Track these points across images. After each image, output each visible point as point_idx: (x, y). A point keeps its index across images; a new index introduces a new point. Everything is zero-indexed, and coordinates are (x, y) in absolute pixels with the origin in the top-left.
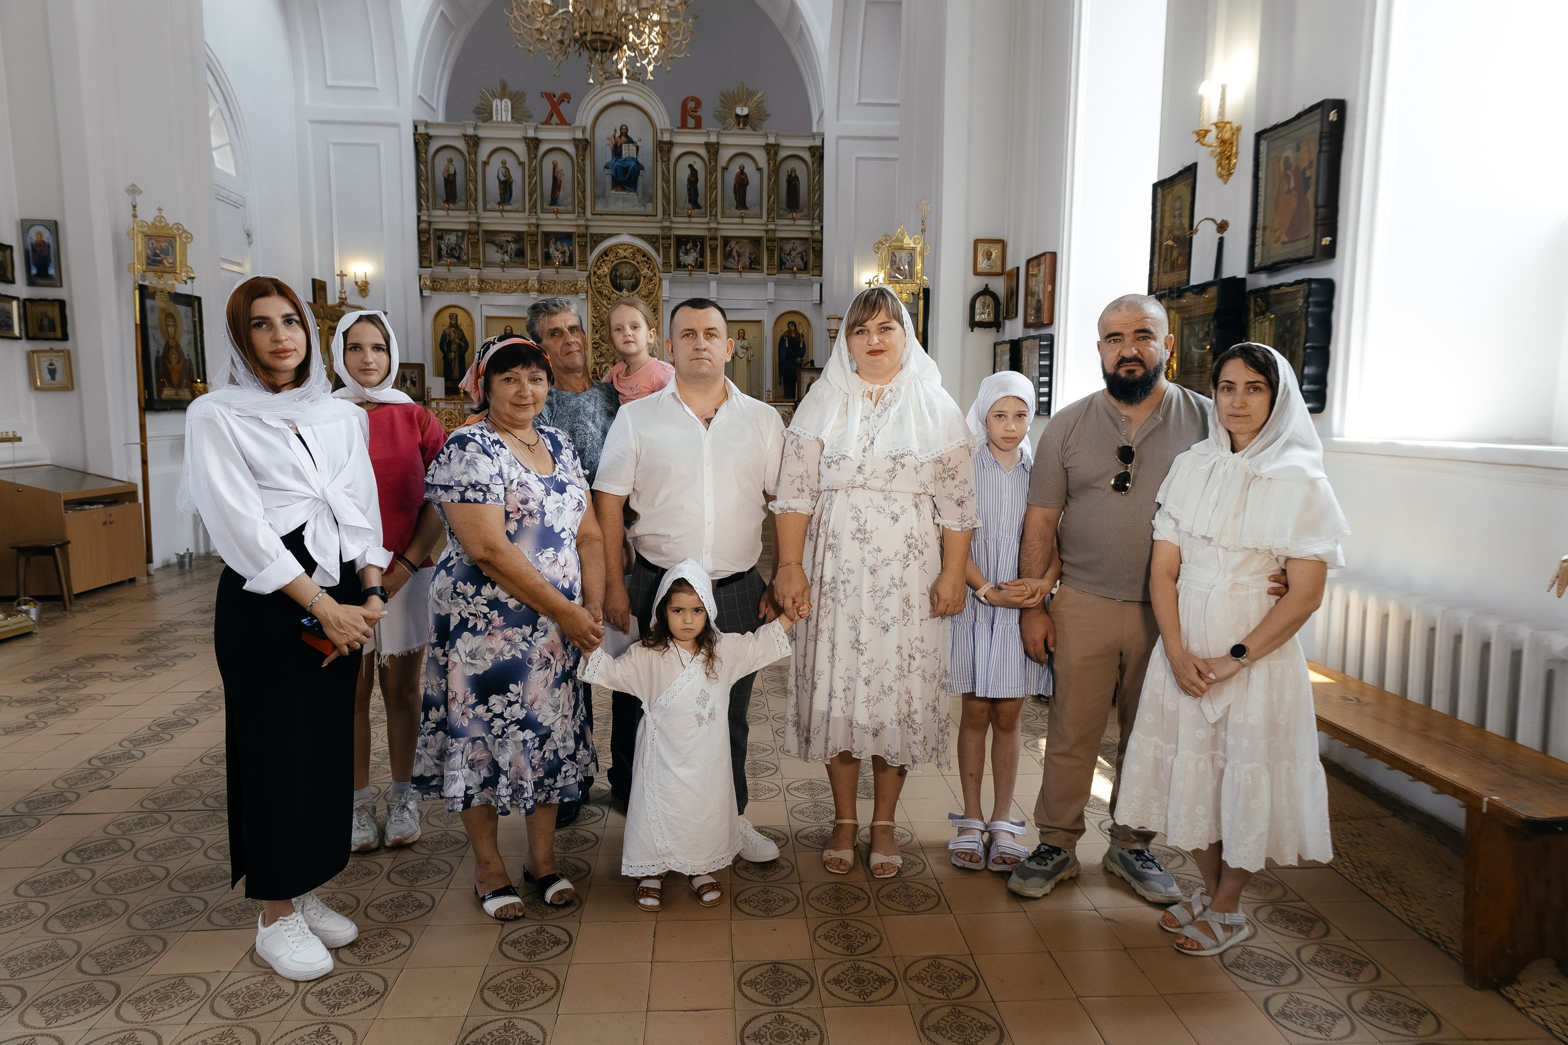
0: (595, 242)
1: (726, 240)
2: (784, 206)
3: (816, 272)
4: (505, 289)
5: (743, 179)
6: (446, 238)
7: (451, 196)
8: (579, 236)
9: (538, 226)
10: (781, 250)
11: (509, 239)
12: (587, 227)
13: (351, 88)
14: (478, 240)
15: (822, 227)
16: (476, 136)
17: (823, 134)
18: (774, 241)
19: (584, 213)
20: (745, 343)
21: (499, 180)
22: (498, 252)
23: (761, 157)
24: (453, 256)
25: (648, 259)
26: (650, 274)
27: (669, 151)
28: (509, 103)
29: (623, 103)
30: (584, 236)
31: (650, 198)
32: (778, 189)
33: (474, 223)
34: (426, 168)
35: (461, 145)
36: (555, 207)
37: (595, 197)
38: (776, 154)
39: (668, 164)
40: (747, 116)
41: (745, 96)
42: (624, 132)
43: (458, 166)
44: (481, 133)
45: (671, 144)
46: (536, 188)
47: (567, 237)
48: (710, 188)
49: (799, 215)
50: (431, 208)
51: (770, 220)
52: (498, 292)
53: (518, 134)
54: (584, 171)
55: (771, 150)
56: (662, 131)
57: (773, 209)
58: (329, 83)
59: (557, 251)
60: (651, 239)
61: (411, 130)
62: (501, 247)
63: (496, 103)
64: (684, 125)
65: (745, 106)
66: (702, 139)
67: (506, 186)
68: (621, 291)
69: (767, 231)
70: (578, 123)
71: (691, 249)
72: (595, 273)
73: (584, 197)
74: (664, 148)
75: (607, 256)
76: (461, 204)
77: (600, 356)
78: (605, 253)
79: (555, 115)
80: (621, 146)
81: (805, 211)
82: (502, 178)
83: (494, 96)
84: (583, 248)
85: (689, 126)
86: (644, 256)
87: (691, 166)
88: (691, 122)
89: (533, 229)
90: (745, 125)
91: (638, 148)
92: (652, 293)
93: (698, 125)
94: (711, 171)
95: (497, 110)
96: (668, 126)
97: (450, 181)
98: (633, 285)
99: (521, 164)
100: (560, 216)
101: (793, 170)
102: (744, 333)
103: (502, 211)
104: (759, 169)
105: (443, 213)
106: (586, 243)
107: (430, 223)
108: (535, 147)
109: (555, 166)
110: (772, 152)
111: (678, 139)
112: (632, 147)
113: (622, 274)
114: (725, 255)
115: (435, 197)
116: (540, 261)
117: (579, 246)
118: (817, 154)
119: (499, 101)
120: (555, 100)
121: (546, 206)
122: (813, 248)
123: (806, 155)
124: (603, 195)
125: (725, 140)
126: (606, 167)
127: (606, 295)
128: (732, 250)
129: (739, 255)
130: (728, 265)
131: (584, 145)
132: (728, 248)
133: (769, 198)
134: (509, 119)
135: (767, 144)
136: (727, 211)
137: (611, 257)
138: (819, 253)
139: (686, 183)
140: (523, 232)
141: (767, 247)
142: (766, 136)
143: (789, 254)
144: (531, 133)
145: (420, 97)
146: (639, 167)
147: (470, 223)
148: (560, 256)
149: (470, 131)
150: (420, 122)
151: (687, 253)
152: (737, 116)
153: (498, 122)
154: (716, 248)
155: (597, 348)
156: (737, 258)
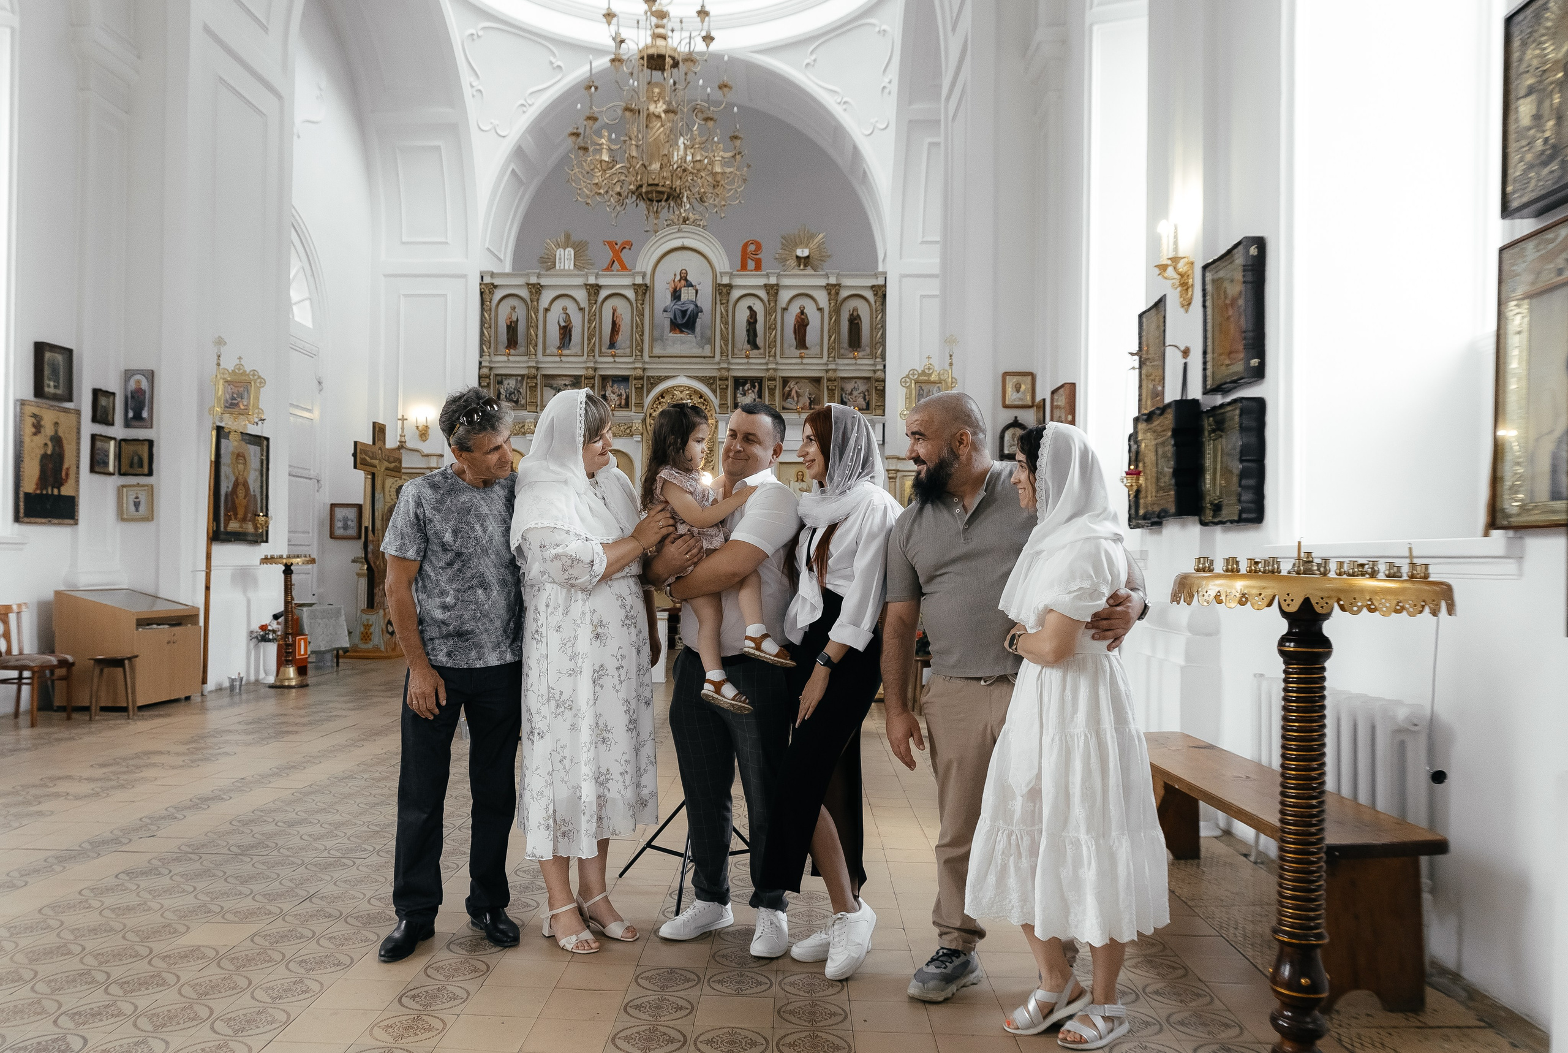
0: (652, 384)
1: (785, 381)
2: (845, 344)
3: (879, 412)
5: (803, 320)
6: (506, 382)
7: (512, 342)
8: (635, 379)
9: (595, 369)
10: (842, 389)
11: (568, 382)
12: (644, 370)
13: (425, 243)
14: (536, 384)
15: (885, 366)
16: (539, 284)
17: (885, 273)
18: (835, 380)
19: (642, 356)
21: (560, 325)
23: (822, 298)
24: (511, 400)
25: (705, 399)
27: (729, 294)
28: (572, 252)
29: (683, 248)
30: (641, 378)
31: (710, 341)
32: (839, 329)
33: (534, 367)
34: (489, 316)
35: (524, 293)
36: (613, 351)
37: (653, 340)
38: (837, 294)
39: (727, 306)
40: (808, 257)
41: (806, 239)
42: (684, 277)
43: (521, 313)
44: (543, 282)
45: (730, 287)
46: (595, 332)
47: (625, 379)
48: (769, 328)
49: (861, 354)
50: (492, 354)
51: (830, 359)
53: (580, 281)
54: (643, 315)
55: (833, 290)
56: (721, 273)
57: (834, 349)
58: (404, 240)
59: (615, 393)
60: (709, 381)
61: (478, 280)
62: (559, 390)
63: (560, 252)
64: (744, 267)
65: (806, 248)
66: (762, 281)
67: (566, 332)
69: (827, 371)
70: (638, 269)
71: (748, 389)
73: (642, 341)
74: (723, 291)
75: (663, 397)
76: (522, 350)
78: (662, 395)
79: (616, 262)
80: (680, 289)
81: (868, 350)
82: (563, 324)
83: (558, 246)
84: (639, 390)
85: (749, 268)
86: (701, 397)
87: (750, 308)
88: (751, 264)
89: (591, 372)
90: (805, 266)
91: (697, 292)
93: (758, 267)
94: (768, 313)
95: (560, 259)
96: (728, 269)
97: (512, 328)
99: (581, 309)
100: (617, 359)
101: (855, 309)
102: (803, 475)
103: (561, 355)
104: (820, 310)
105: (505, 358)
106: (643, 385)
107: (491, 369)
108: (595, 293)
109: (614, 311)
110: (833, 292)
111: (738, 281)
112: (691, 290)
114: (783, 395)
115: (497, 343)
117: (636, 388)
118: (880, 293)
119: (562, 250)
120: (617, 247)
121: (604, 350)
122: (876, 387)
123: (869, 295)
124: (661, 338)
125: (786, 282)
126: (665, 311)
128: (791, 391)
129: (798, 395)
130: (787, 405)
131: (643, 290)
132: (787, 389)
133: (830, 337)
134: (572, 267)
135: (828, 284)
136: (786, 351)
137: (668, 399)
138: (882, 393)
139: (745, 324)
140: (581, 376)
141: (828, 387)
142: (827, 276)
143: (851, 394)
144: (592, 280)
145: (488, 249)
146: (698, 310)
147: (529, 367)
148: (616, 398)
149: (533, 280)
150: (487, 272)
151: (744, 395)
152: (797, 257)
153: (561, 270)
154: (775, 389)
156: (796, 399)
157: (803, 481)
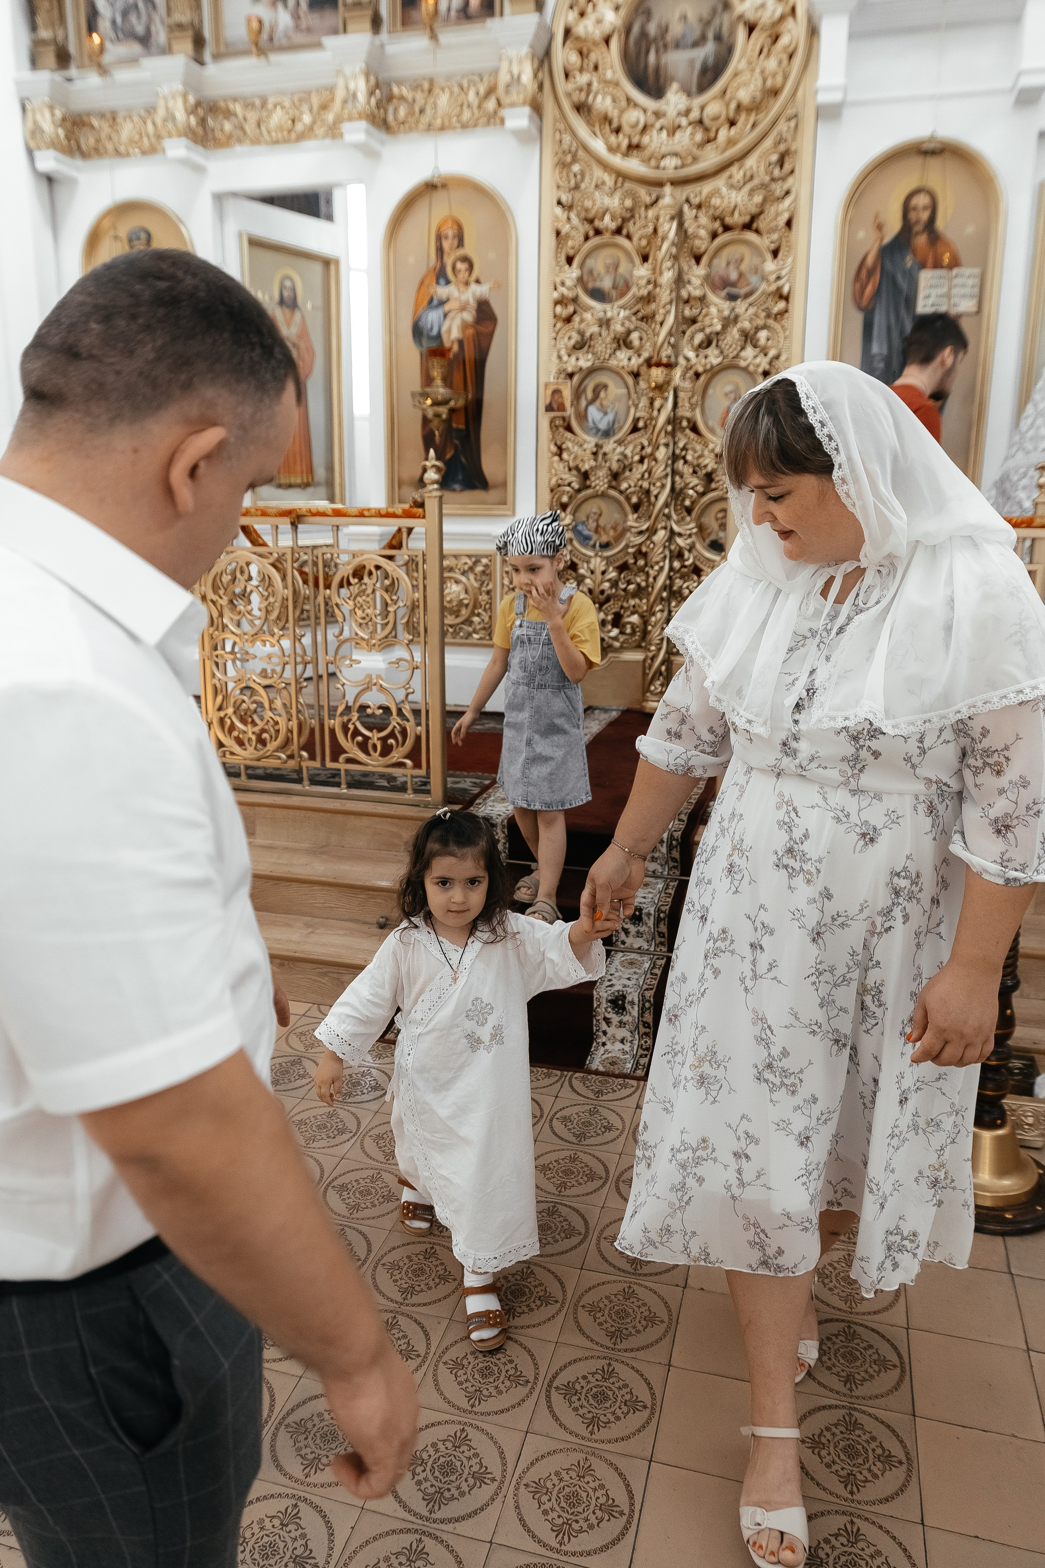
4: (280, 128)
26: (773, 9)
52: (256, 141)
68: (658, 92)
72: (568, 32)
77: (579, 347)
92: (775, 92)
98: (704, 70)
113: (664, 30)
116: (384, 11)
127: (606, 119)
155: (568, 320)
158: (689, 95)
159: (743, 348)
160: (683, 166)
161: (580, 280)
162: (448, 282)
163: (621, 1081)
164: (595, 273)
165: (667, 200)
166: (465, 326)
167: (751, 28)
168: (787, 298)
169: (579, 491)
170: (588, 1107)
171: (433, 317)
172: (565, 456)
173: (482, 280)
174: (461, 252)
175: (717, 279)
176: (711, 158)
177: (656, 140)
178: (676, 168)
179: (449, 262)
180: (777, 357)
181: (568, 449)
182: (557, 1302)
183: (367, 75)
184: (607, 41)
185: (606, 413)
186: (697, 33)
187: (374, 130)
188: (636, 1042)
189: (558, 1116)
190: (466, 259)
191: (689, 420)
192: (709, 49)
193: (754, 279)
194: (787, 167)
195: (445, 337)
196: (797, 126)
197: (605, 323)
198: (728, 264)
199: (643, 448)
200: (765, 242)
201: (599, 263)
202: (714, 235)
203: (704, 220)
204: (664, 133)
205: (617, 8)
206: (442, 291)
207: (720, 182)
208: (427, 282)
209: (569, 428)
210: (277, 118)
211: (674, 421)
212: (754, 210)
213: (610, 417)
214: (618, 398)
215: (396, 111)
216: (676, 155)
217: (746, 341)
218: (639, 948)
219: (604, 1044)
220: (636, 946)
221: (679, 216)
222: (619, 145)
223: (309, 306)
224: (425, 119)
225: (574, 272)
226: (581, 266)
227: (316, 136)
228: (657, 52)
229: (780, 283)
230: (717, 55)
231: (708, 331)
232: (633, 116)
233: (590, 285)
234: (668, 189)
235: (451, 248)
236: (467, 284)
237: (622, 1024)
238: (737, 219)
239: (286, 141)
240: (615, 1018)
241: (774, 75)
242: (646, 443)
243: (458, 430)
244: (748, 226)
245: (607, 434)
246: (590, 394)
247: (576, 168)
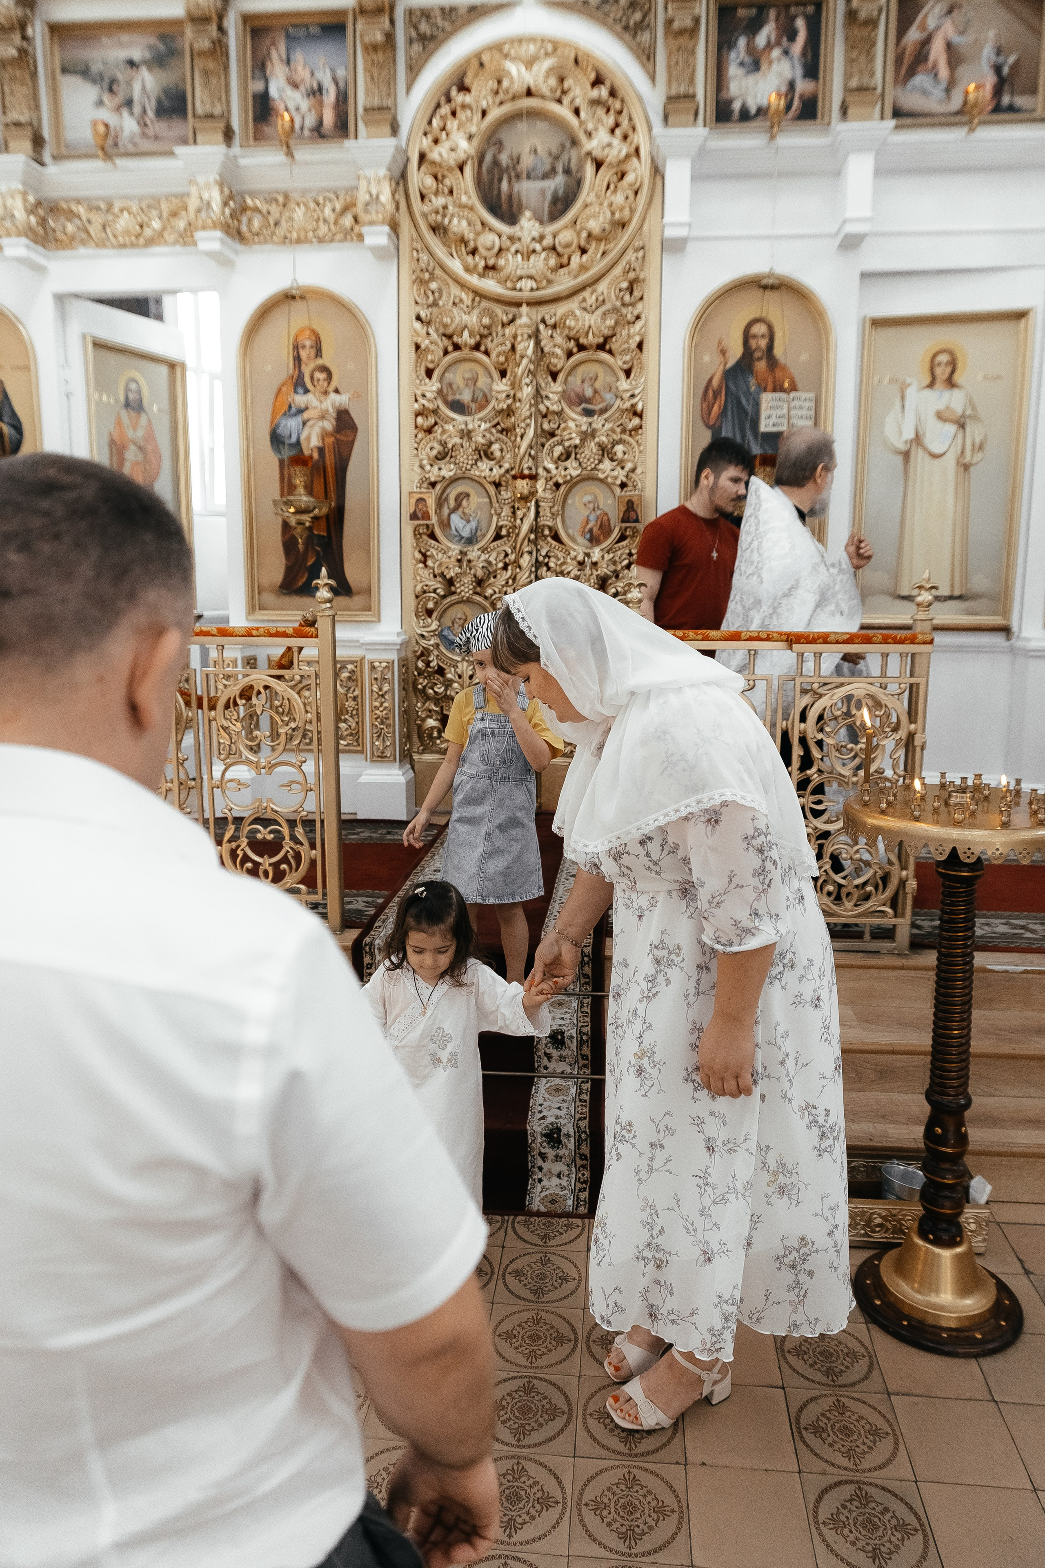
0: (424, 39)
4: (127, 233)
11: (137, 54)
14: (29, 54)
20: (955, 401)
22: (100, 103)
25: (613, 93)
26: (618, 149)
30: (385, 17)
47: (329, 33)
52: (101, 244)
59: (295, 86)
62: (111, 87)
68: (511, 219)
71: (769, 46)
72: (422, 157)
75: (463, 88)
77: (441, 457)
78: (460, 81)
84: (381, 66)
86: (598, 82)
92: (623, 225)
98: (555, 200)
102: (953, 364)
106: (391, 41)
113: (515, 160)
114: (899, 59)
116: (236, 125)
117: (369, 58)
127: (463, 241)
128: (927, 41)
129: (954, 57)
130: (911, 100)
132: (913, 35)
137: (480, 93)
140: (178, 23)
148: (305, 105)
151: (755, 64)
154: (868, 43)
155: (429, 431)
156: (944, 72)
157: (950, 383)
158: (542, 223)
159: (600, 461)
160: (538, 289)
161: (440, 392)
162: (307, 391)
163: (564, 1220)
164: (454, 387)
165: (524, 320)
166: (324, 435)
167: (599, 165)
168: (640, 416)
169: (444, 597)
170: (538, 1256)
171: (291, 425)
172: (430, 563)
173: (340, 390)
174: (320, 362)
175: (572, 395)
176: (564, 282)
177: (511, 263)
178: (532, 290)
179: (307, 371)
180: (633, 470)
181: (432, 556)
182: (557, 1503)
183: (221, 185)
184: (461, 168)
185: (468, 521)
186: (547, 167)
187: (228, 239)
188: (573, 1176)
189: (509, 1270)
190: (325, 369)
191: (550, 528)
192: (559, 181)
193: (608, 396)
194: (637, 294)
195: (304, 444)
196: (644, 256)
197: (467, 434)
198: (583, 381)
199: (507, 555)
200: (618, 363)
201: (458, 376)
202: (570, 354)
203: (559, 340)
204: (519, 256)
205: (470, 137)
206: (300, 400)
207: (573, 304)
208: (284, 389)
209: (433, 536)
210: (124, 222)
211: (536, 529)
212: (607, 332)
213: (473, 524)
214: (479, 506)
215: (250, 220)
216: (531, 277)
217: (603, 455)
218: (562, 1073)
219: (540, 1180)
220: (559, 1070)
221: (536, 335)
222: (476, 266)
223: (155, 409)
224: (281, 232)
225: (432, 387)
226: (441, 379)
227: (166, 243)
228: (510, 180)
229: (634, 401)
230: (567, 186)
231: (567, 444)
232: (488, 239)
233: (450, 398)
234: (524, 309)
235: (309, 358)
236: (326, 393)
237: (558, 1158)
238: (592, 340)
239: (133, 246)
240: (551, 1153)
241: (622, 209)
242: (509, 551)
243: (319, 536)
244: (601, 347)
245: (470, 541)
246: (452, 503)
247: (434, 286)
